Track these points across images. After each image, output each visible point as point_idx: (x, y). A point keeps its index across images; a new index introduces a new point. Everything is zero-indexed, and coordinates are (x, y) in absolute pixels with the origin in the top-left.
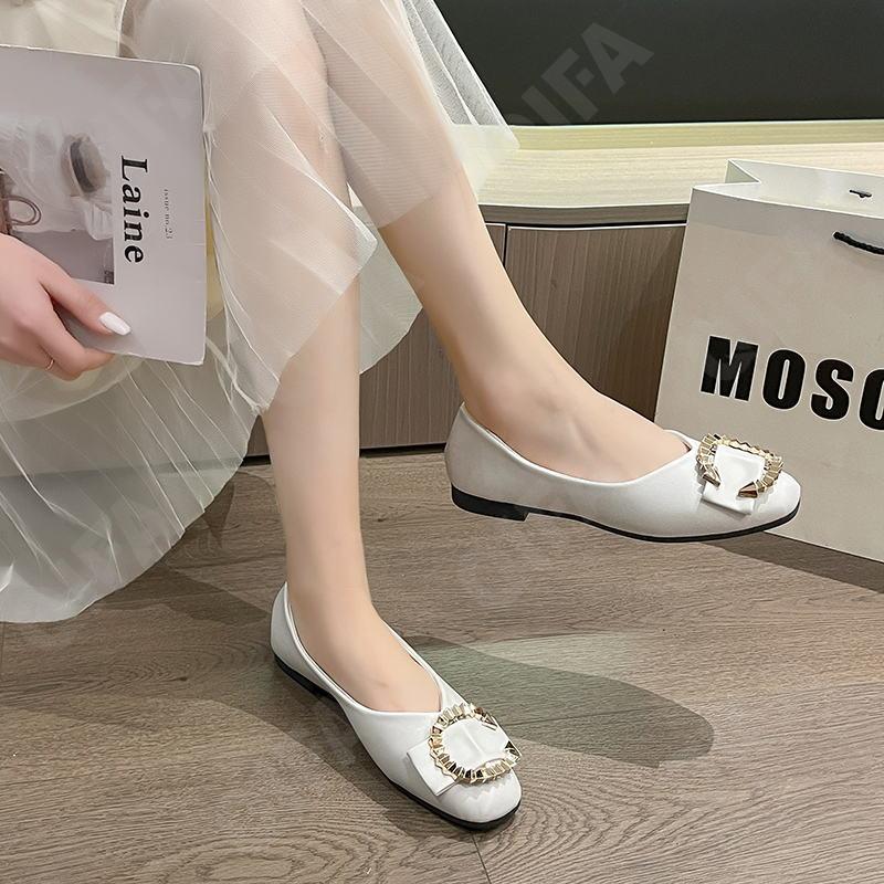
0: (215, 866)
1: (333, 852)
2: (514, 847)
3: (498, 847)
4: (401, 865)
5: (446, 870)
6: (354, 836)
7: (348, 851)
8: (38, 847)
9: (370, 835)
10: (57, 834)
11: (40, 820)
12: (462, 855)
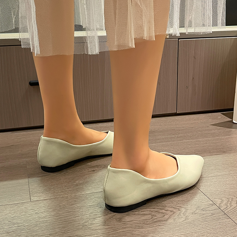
0: (122, 218)
1: (166, 212)
2: (232, 207)
3: (226, 207)
4: (193, 214)
5: (210, 214)
6: (172, 207)
7: (171, 211)
8: (53, 216)
9: (177, 206)
10: (60, 213)
11: (52, 209)
12: (215, 210)
